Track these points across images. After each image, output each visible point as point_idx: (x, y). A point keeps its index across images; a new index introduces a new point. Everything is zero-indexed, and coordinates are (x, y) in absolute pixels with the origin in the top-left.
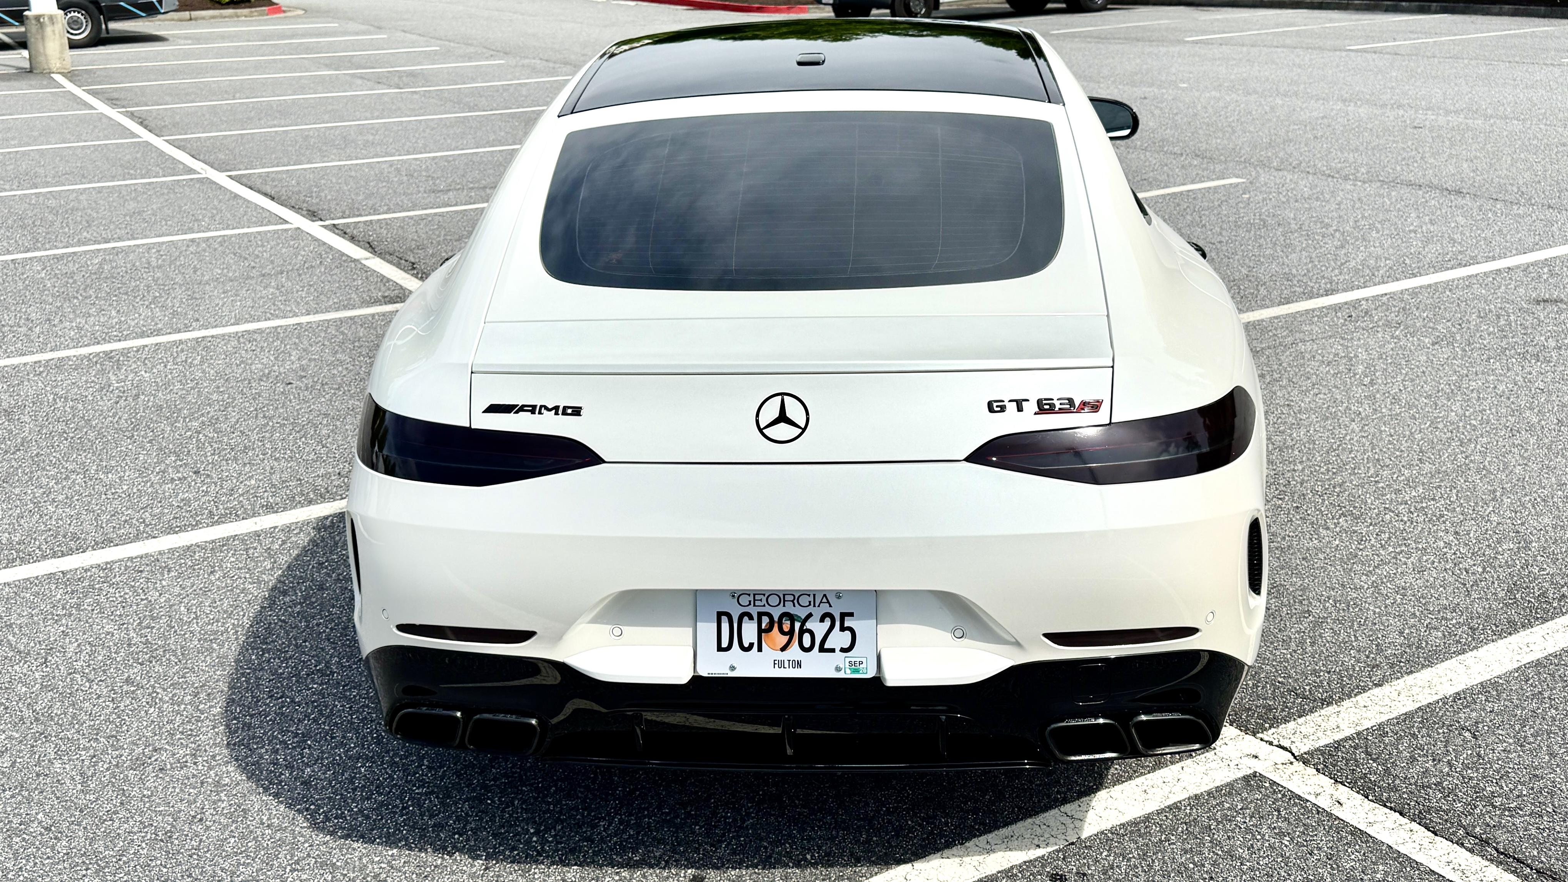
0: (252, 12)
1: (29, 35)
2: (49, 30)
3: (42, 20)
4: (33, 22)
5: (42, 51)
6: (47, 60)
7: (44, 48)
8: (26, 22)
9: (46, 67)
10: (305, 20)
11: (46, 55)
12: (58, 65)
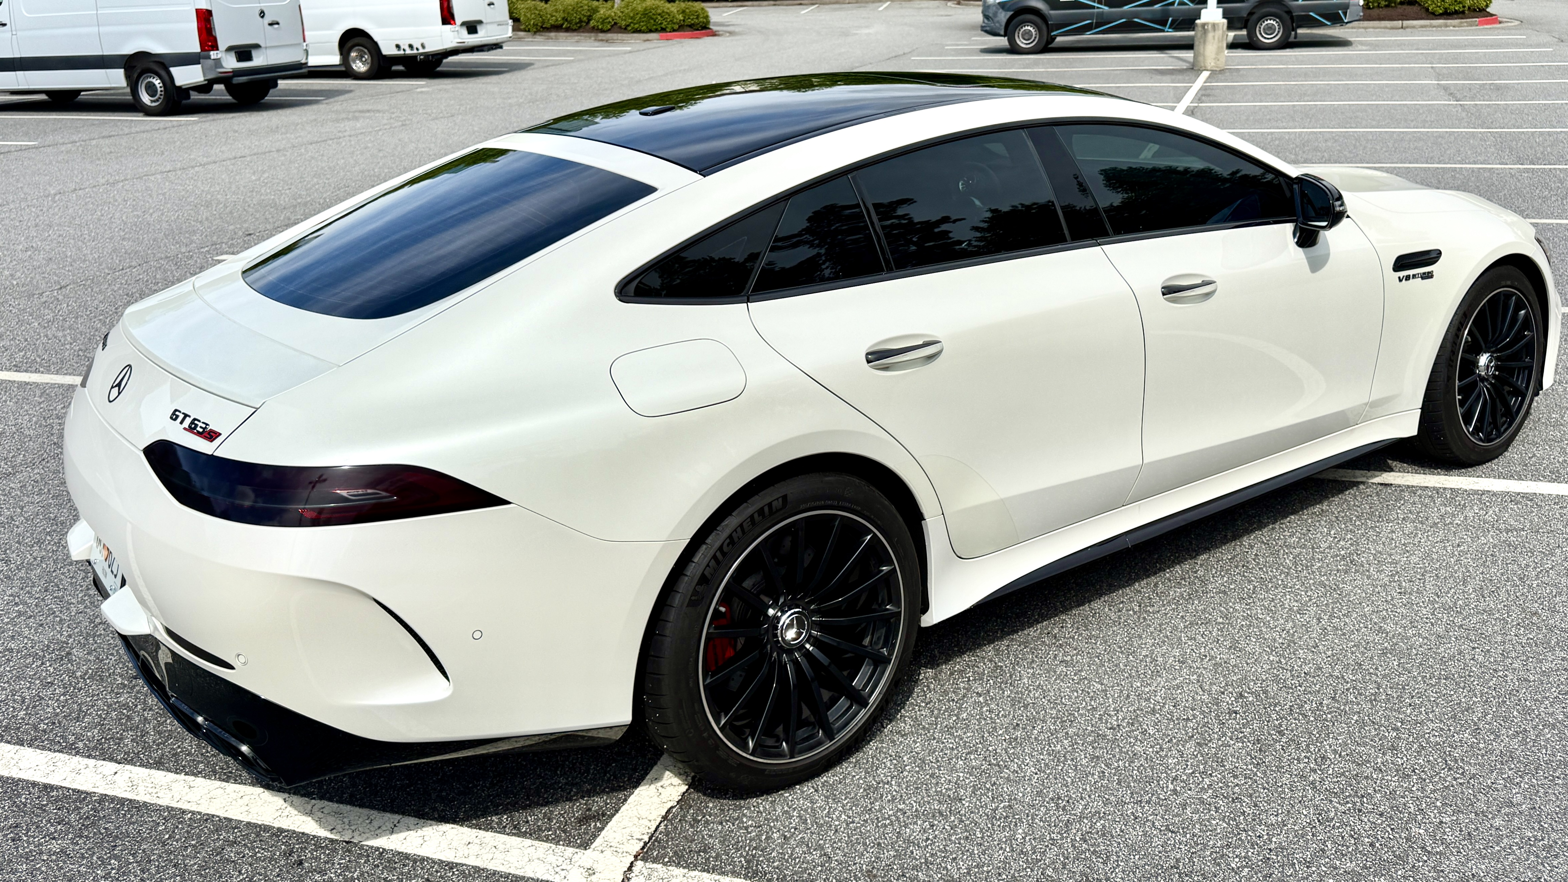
0: (1461, 23)
1: (1196, 39)
2: (1210, 35)
3: (1206, 27)
4: (1200, 29)
5: (1202, 51)
6: (1204, 59)
7: (1204, 48)
8: (1196, 28)
9: (1203, 65)
10: (1517, 32)
11: (1204, 56)
12: (1213, 64)
